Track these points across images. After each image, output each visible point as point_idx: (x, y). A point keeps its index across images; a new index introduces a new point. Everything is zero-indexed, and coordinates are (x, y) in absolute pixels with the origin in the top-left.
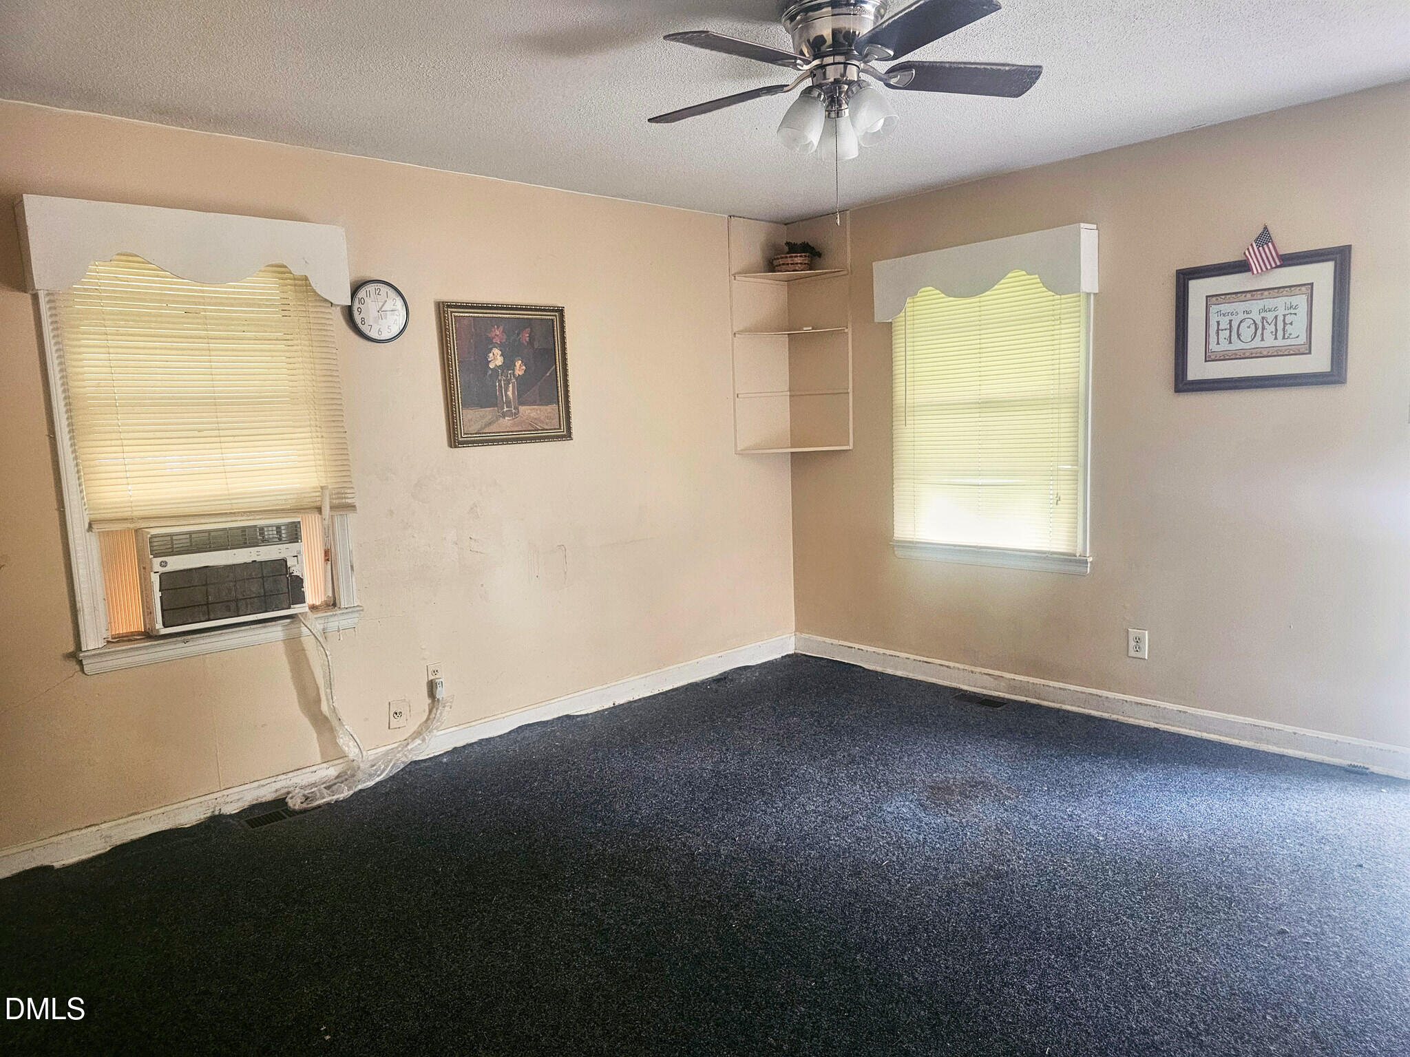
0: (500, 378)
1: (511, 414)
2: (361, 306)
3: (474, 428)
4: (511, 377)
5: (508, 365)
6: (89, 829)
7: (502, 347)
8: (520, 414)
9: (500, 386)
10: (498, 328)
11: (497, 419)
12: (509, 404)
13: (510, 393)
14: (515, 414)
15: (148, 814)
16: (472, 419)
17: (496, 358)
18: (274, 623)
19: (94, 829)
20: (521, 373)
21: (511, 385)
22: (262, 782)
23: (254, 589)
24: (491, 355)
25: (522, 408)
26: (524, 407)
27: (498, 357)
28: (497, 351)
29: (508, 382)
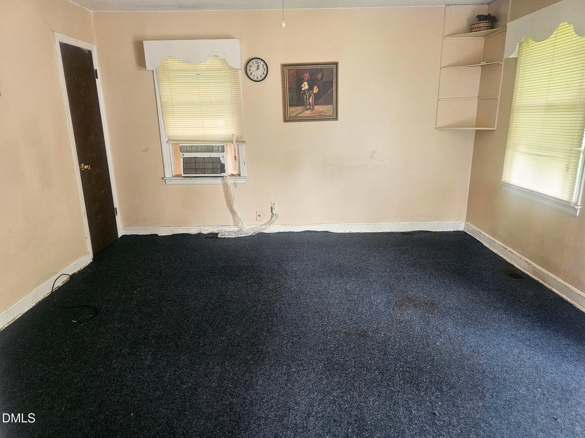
0: (306, 94)
1: (310, 109)
2: (250, 68)
3: (294, 115)
4: (311, 94)
5: (311, 88)
7: (308, 81)
8: (315, 109)
9: (306, 98)
10: (307, 73)
11: (304, 111)
12: (310, 105)
13: (311, 101)
14: (312, 109)
15: (183, 228)
16: (294, 111)
17: (305, 86)
18: (217, 178)
19: (169, 228)
20: (316, 92)
21: (311, 97)
22: (215, 227)
23: (210, 166)
24: (303, 85)
25: (315, 107)
26: (317, 106)
27: (306, 85)
28: (306, 83)
29: (310, 96)
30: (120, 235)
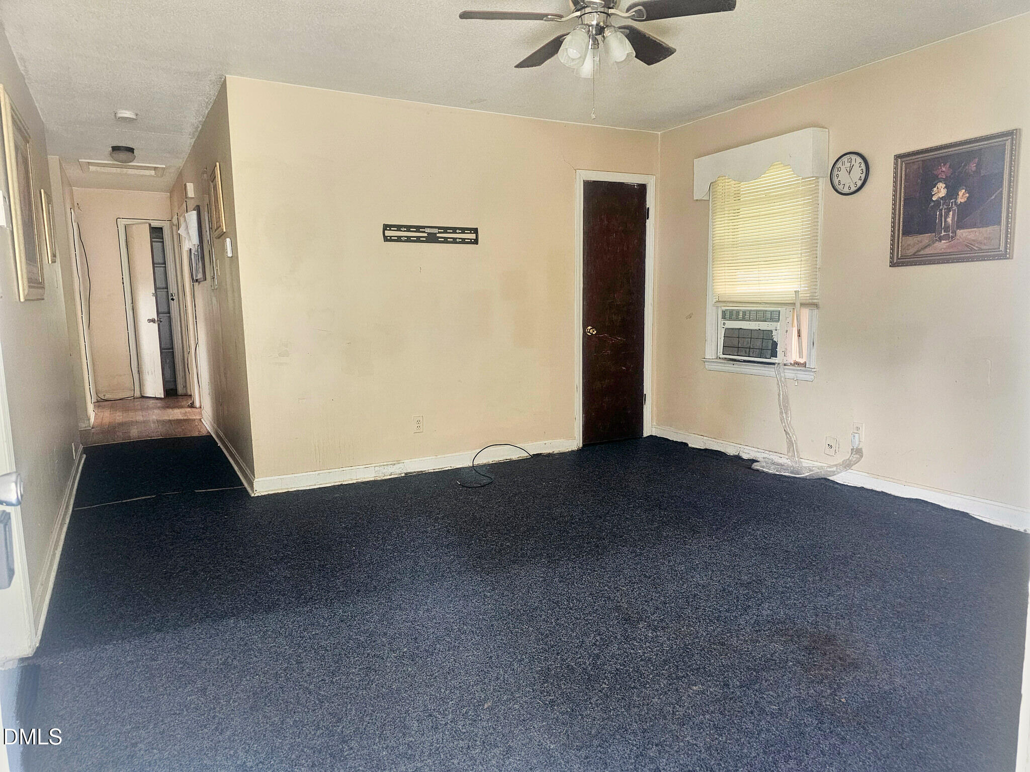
0: (941, 207)
1: (947, 237)
2: (839, 173)
3: (911, 251)
4: (952, 205)
5: (952, 193)
6: (701, 437)
7: (945, 181)
8: (958, 237)
9: (941, 215)
10: (944, 165)
11: (934, 243)
12: (947, 229)
13: (949, 220)
14: (952, 237)
15: (718, 441)
16: (914, 242)
17: (940, 191)
18: (768, 366)
20: (963, 201)
21: (951, 213)
22: (759, 450)
23: (758, 344)
24: (935, 189)
25: (959, 232)
26: (962, 231)
27: (942, 189)
28: (941, 185)
29: (949, 210)
30: (645, 435)
